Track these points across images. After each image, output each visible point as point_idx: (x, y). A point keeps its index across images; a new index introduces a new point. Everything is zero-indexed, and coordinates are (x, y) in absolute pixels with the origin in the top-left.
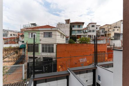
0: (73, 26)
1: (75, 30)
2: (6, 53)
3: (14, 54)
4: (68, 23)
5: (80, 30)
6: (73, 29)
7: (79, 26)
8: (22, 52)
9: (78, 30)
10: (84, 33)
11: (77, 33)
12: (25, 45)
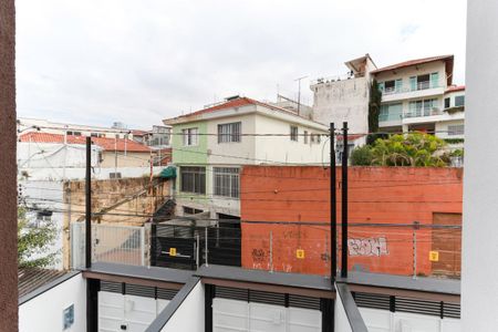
0: (390, 85)
1: (399, 103)
2: (123, 190)
3: (144, 196)
4: (360, 74)
5: (428, 100)
6: (386, 98)
7: (424, 79)
8: (167, 190)
9: (418, 101)
10: (451, 111)
11: (409, 116)
12: (174, 171)
